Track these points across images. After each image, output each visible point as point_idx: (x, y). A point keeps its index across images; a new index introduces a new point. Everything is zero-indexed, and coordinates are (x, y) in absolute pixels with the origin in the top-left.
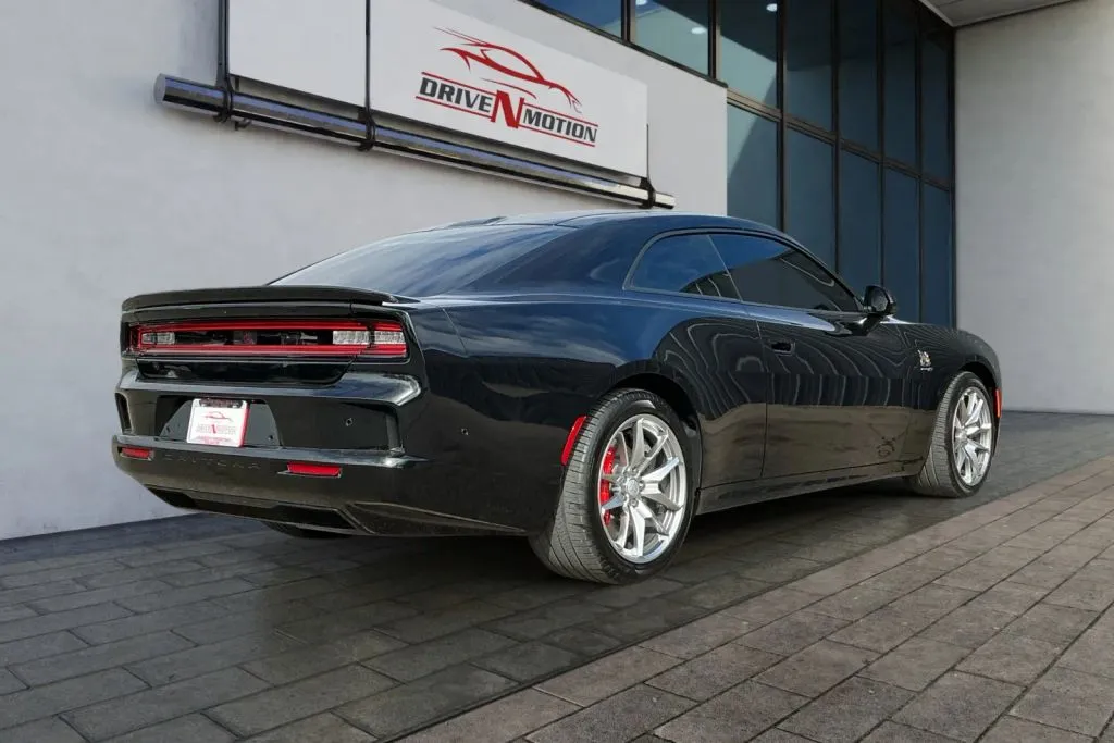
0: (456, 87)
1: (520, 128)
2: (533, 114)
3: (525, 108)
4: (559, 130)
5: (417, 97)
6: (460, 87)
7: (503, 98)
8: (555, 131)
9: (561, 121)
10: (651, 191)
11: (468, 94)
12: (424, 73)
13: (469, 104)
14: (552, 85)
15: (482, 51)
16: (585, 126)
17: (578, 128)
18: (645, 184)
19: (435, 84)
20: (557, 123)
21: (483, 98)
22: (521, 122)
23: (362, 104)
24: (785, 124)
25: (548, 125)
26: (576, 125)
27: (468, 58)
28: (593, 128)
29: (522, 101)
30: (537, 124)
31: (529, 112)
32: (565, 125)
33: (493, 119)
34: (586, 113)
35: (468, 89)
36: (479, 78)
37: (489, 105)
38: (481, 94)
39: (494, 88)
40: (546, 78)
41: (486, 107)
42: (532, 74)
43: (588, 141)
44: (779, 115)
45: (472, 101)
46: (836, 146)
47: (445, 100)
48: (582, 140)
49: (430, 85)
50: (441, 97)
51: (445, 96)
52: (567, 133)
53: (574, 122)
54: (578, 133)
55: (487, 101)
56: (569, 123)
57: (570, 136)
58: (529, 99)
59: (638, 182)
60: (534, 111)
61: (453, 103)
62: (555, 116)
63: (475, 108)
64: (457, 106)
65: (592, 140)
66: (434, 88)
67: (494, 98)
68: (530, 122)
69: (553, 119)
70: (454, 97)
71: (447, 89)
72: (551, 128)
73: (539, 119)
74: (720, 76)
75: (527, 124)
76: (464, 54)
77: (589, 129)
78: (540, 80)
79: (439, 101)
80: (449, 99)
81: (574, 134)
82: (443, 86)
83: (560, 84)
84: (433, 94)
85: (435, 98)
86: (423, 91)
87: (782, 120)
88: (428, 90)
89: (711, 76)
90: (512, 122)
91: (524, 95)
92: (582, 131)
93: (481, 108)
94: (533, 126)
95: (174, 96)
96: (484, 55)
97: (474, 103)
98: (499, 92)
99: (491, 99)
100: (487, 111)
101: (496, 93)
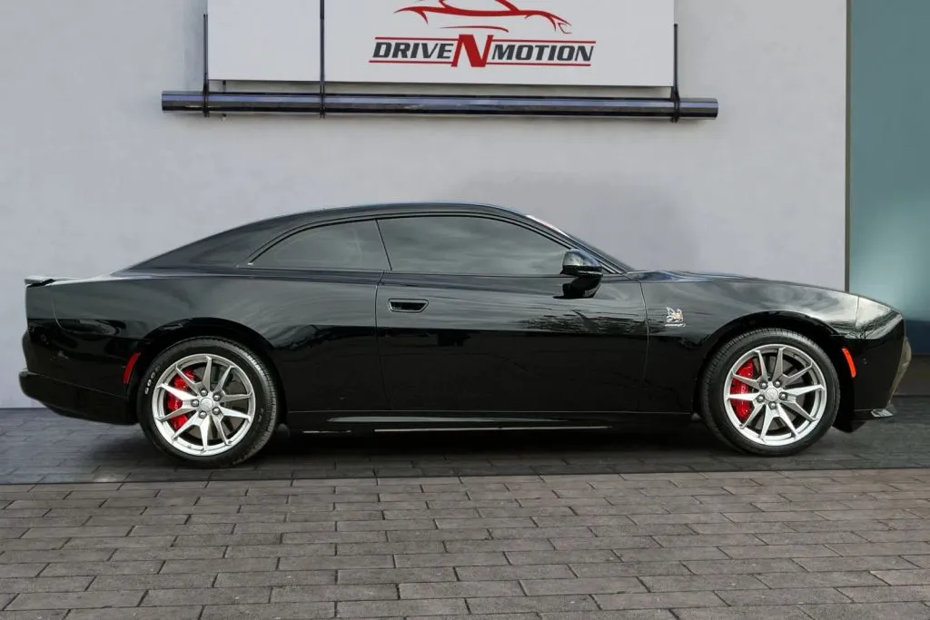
0: (412, 42)
1: (487, 66)
2: (504, 48)
3: (493, 45)
4: (539, 57)
5: (371, 62)
7: (466, 40)
8: (533, 59)
9: (541, 48)
11: (425, 46)
12: (377, 38)
13: (426, 55)
14: (529, 13)
16: (576, 45)
17: (565, 51)
19: (388, 45)
20: (536, 51)
21: (443, 45)
22: (489, 59)
23: (317, 78)
25: (524, 55)
26: (561, 49)
27: (426, 13)
28: (587, 46)
29: (490, 37)
30: (510, 57)
31: (499, 48)
33: (454, 64)
34: (576, 33)
35: (426, 41)
36: (438, 28)
37: (450, 51)
38: (441, 42)
39: (455, 34)
40: (521, 7)
41: (446, 54)
42: (503, 8)
43: (580, 59)
45: (430, 51)
47: (400, 57)
48: (572, 62)
49: (383, 48)
50: (395, 56)
51: (400, 53)
52: (550, 58)
53: (558, 46)
54: (565, 55)
55: (447, 48)
56: (552, 48)
57: (554, 61)
58: (498, 35)
60: (505, 45)
61: (409, 59)
62: (534, 44)
63: (434, 57)
64: (414, 59)
65: (586, 58)
66: (389, 49)
67: (455, 43)
68: (501, 57)
69: (530, 49)
70: (409, 53)
71: (402, 47)
72: (528, 57)
73: (511, 52)
75: (496, 60)
76: (420, 10)
77: (579, 49)
78: (514, 11)
79: (394, 59)
80: (404, 55)
81: (559, 58)
82: (398, 45)
83: (540, 10)
84: (386, 54)
85: (390, 58)
86: (377, 54)
88: (382, 52)
90: (478, 61)
91: (491, 32)
92: (569, 53)
93: (441, 55)
94: (504, 60)
95: (168, 107)
96: (443, 4)
97: (432, 53)
98: (461, 36)
99: (452, 45)
100: (448, 57)
101: (458, 37)
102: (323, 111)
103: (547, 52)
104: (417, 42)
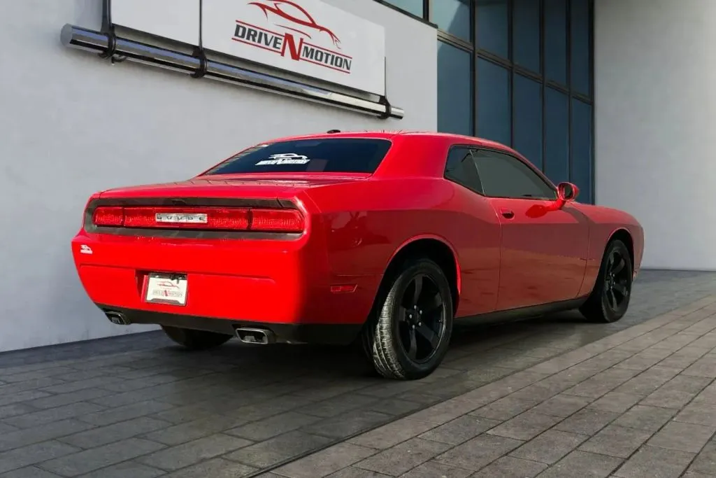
0: (258, 31)
1: (301, 61)
2: (309, 50)
3: (303, 45)
4: (326, 62)
5: (233, 39)
6: (261, 31)
7: (289, 38)
8: (323, 62)
9: (328, 55)
10: (388, 105)
11: (266, 35)
12: (237, 21)
13: (267, 44)
14: (322, 29)
15: (275, 4)
16: (343, 58)
17: (339, 60)
18: (383, 100)
19: (244, 29)
20: (324, 56)
21: (276, 39)
22: (301, 56)
23: (197, 44)
24: (477, 55)
25: (319, 58)
26: (337, 58)
27: (266, 10)
28: (349, 60)
29: (302, 40)
30: (311, 57)
31: (306, 48)
32: (330, 58)
33: (282, 54)
34: (344, 49)
35: (267, 33)
36: (273, 24)
37: (280, 44)
38: (275, 35)
39: (283, 32)
41: (278, 45)
42: (308, 21)
43: (345, 69)
44: (472, 49)
45: (269, 41)
46: (511, 70)
47: (251, 41)
48: (341, 69)
49: (241, 30)
50: (248, 38)
51: (251, 37)
52: (332, 63)
53: (336, 55)
54: (338, 64)
56: (333, 56)
57: (334, 66)
58: (306, 39)
59: (378, 99)
61: (256, 43)
62: (323, 51)
63: (271, 46)
64: (259, 44)
65: (348, 68)
66: (245, 33)
67: (283, 38)
68: (307, 56)
69: (322, 53)
70: (257, 38)
71: (252, 33)
72: (321, 60)
73: (313, 53)
74: (432, 20)
75: (305, 57)
76: (263, 7)
77: (346, 61)
78: (313, 25)
79: (247, 41)
80: (254, 40)
81: (336, 65)
82: (250, 30)
83: (327, 28)
84: (243, 36)
85: (245, 39)
86: (237, 34)
87: (474, 51)
88: (240, 34)
89: (425, 18)
90: (295, 56)
91: (302, 36)
92: (341, 62)
93: (275, 46)
94: (309, 59)
95: (75, 41)
96: (276, 7)
98: (286, 34)
99: (281, 39)
100: (279, 48)
101: (284, 35)
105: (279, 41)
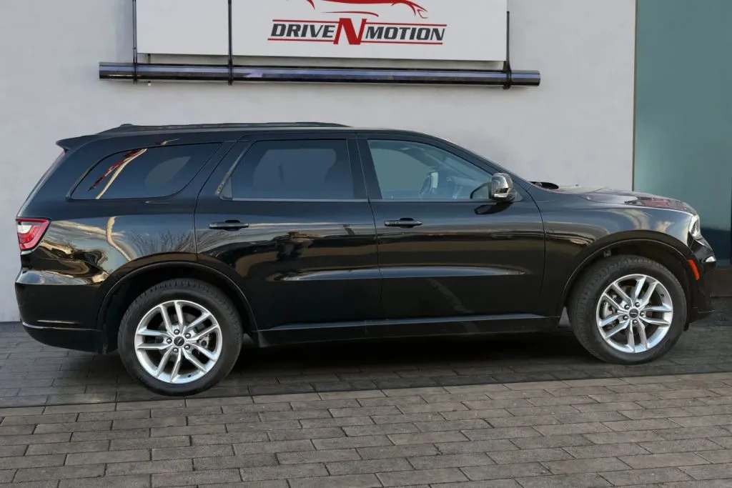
0: (302, 24)
1: (362, 44)
2: (375, 30)
3: (366, 27)
4: (403, 37)
5: (269, 39)
7: (345, 23)
9: (404, 30)
11: (312, 27)
12: (274, 20)
13: (313, 34)
14: (395, 2)
16: (430, 29)
17: (424, 32)
19: (283, 26)
20: (400, 32)
21: (327, 27)
22: (363, 38)
23: (225, 53)
25: (390, 35)
26: (420, 30)
27: (313, 0)
28: (440, 29)
29: (364, 20)
30: (380, 37)
31: (371, 29)
33: (336, 42)
35: (313, 23)
36: (322, 13)
37: (333, 31)
38: (324, 24)
39: (337, 18)
41: (329, 34)
43: (435, 39)
45: (316, 32)
47: (292, 36)
48: (428, 41)
49: (279, 28)
50: (289, 35)
51: (293, 33)
52: (411, 38)
53: (418, 27)
54: (422, 36)
56: (413, 30)
57: (415, 40)
58: (370, 18)
59: (501, 66)
60: (376, 27)
61: (300, 38)
62: (398, 27)
63: (320, 37)
64: (303, 38)
65: (439, 38)
66: (283, 30)
67: (337, 25)
68: (372, 37)
69: (395, 30)
70: (300, 33)
71: (294, 28)
72: (394, 37)
73: (382, 33)
75: (369, 39)
77: (434, 31)
79: (288, 38)
80: (296, 35)
81: (418, 38)
82: (291, 26)
84: (282, 34)
85: (284, 37)
86: (274, 33)
88: (278, 32)
90: (354, 40)
91: (365, 16)
92: (426, 34)
93: (325, 35)
94: (375, 39)
95: (104, 76)
97: (318, 32)
98: (341, 19)
99: (334, 26)
100: (331, 37)
101: (339, 21)
102: (231, 79)
103: (408, 33)
104: (306, 24)
105: (330, 29)
